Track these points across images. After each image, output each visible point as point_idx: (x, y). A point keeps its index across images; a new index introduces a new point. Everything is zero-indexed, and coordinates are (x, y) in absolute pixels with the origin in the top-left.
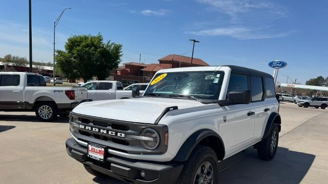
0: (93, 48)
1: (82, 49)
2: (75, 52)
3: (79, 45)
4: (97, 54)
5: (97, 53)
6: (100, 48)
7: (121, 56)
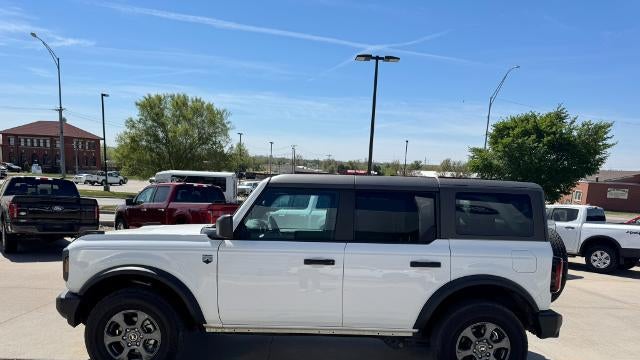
0: (533, 137)
1: (513, 141)
2: (500, 147)
3: (508, 135)
4: (542, 147)
5: (541, 145)
6: (548, 135)
7: (607, 146)
